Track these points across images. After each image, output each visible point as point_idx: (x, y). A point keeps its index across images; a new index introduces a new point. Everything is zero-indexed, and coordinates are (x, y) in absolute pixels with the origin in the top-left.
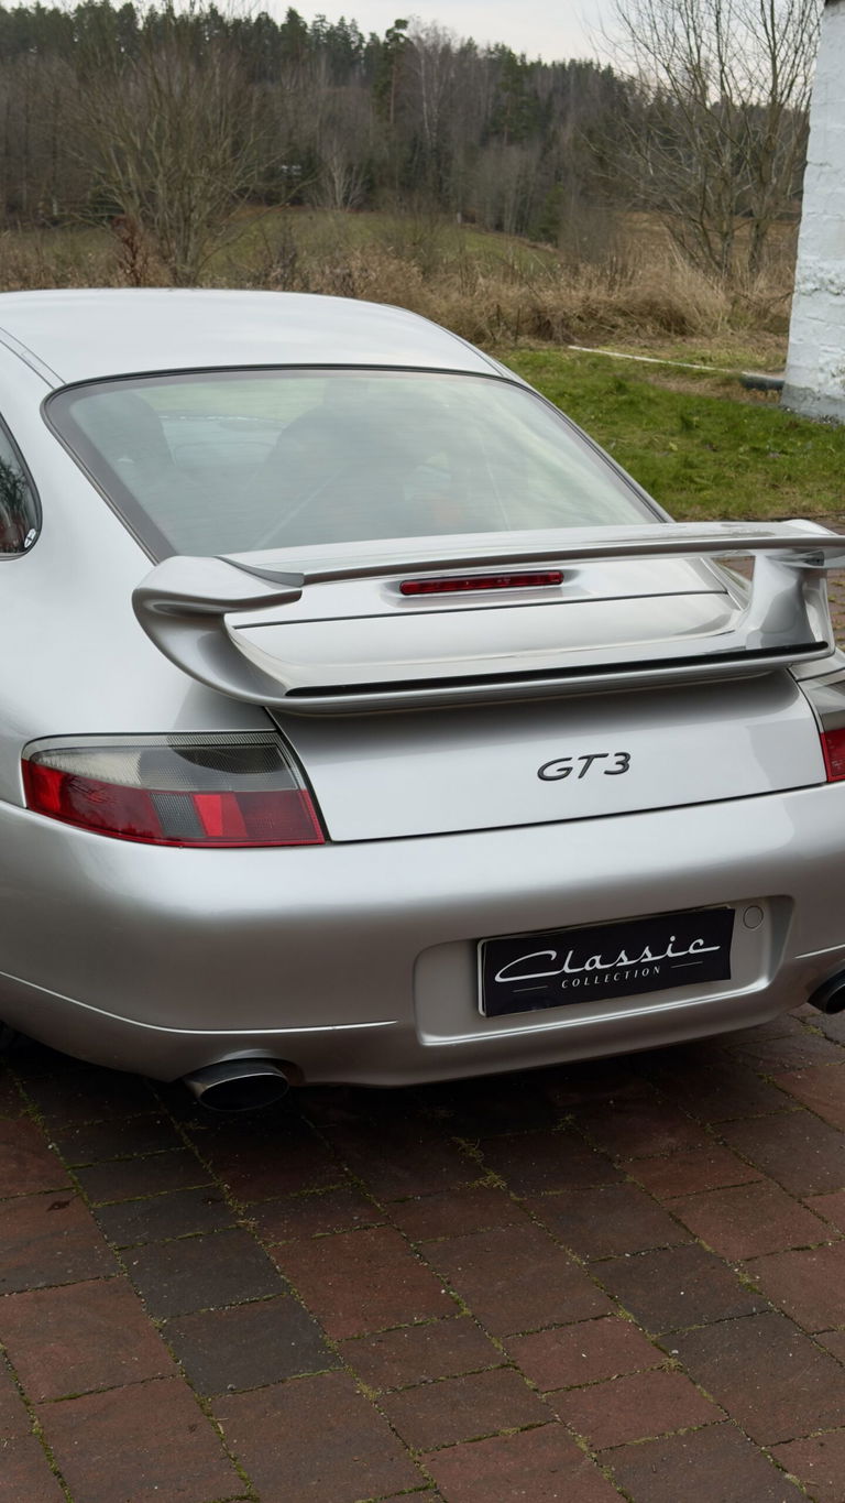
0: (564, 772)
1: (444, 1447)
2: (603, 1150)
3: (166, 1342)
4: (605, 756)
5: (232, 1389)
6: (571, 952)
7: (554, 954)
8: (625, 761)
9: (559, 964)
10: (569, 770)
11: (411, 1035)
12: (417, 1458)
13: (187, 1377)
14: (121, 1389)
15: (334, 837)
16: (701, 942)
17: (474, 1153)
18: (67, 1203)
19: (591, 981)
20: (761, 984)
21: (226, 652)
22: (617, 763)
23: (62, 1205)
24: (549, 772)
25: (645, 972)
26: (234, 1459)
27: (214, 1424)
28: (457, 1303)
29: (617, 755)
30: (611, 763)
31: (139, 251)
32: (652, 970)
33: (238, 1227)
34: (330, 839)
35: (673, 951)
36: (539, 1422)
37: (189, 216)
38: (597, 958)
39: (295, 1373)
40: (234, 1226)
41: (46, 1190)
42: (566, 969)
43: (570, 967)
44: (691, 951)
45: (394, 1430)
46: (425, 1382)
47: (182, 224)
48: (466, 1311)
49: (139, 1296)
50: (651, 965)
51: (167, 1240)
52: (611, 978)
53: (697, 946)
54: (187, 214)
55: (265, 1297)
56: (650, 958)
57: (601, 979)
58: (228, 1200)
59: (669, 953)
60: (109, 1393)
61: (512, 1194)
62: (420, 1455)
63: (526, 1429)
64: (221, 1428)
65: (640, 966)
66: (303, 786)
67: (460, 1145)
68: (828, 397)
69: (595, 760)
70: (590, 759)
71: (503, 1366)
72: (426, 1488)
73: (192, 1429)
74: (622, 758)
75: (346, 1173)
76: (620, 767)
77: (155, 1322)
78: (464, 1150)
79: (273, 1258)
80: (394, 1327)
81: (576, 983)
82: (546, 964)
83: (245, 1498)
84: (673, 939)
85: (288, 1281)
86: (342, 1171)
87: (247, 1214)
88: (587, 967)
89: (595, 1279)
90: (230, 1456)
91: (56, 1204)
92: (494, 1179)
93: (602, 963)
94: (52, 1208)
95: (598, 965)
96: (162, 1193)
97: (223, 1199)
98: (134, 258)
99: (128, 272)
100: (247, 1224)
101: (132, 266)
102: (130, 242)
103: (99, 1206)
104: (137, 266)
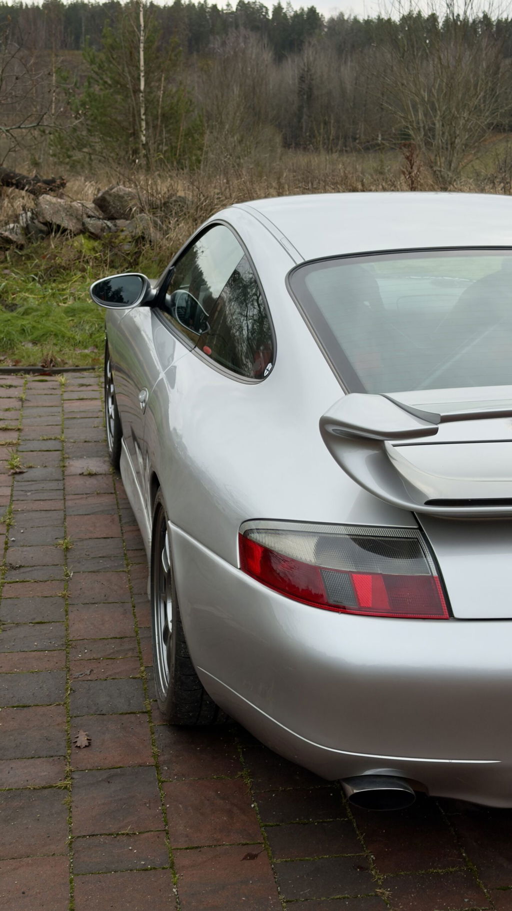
15: (457, 614)
18: (256, 856)
23: (252, 857)
31: (415, 164)
33: (376, 895)
34: (453, 616)
37: (455, 142)
40: (373, 894)
41: (244, 842)
47: (449, 147)
51: (323, 899)
54: (453, 140)
58: (372, 870)
66: (435, 574)
75: (464, 858)
86: (460, 856)
87: (385, 885)
91: (249, 855)
94: (245, 858)
96: (325, 856)
97: (367, 869)
98: (412, 168)
99: (407, 177)
100: (383, 893)
101: (410, 173)
102: (410, 158)
103: (279, 861)
104: (413, 174)
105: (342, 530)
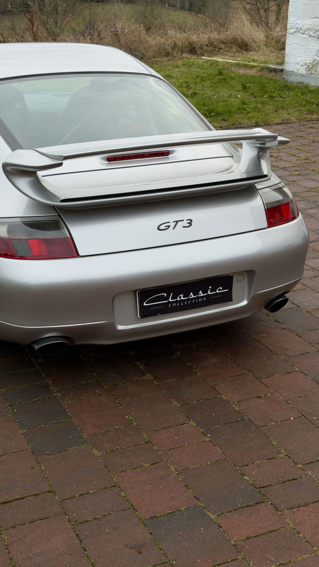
0: (167, 227)
1: (123, 471)
2: (189, 365)
3: (25, 438)
4: (183, 221)
5: (48, 454)
6: (172, 294)
7: (165, 295)
8: (190, 223)
9: (167, 298)
10: (169, 226)
11: (112, 326)
12: (113, 476)
13: (32, 450)
14: (7, 455)
15: (81, 254)
16: (221, 288)
17: (142, 367)
19: (180, 304)
20: (245, 303)
21: (39, 186)
22: (188, 223)
24: (161, 228)
25: (200, 300)
26: (47, 478)
27: (40, 466)
28: (132, 421)
29: (187, 220)
30: (185, 223)
31: (35, 24)
32: (203, 299)
33: (54, 397)
34: (79, 255)
35: (210, 292)
36: (157, 462)
38: (182, 296)
39: (71, 448)
40: (52, 396)
42: (170, 300)
43: (172, 299)
44: (217, 291)
45: (105, 466)
46: (118, 449)
47: (54, 12)
48: (135, 424)
49: (16, 422)
50: (202, 297)
51: (28, 402)
52: (187, 303)
53: (220, 290)
54: (56, 8)
55: (62, 421)
56: (202, 295)
57: (184, 303)
58: (51, 387)
59: (209, 293)
60: (3, 456)
61: (155, 382)
62: (114, 474)
63: (153, 464)
64: (43, 467)
65: (198, 298)
66: (68, 236)
67: (137, 364)
68: (300, 74)
69: (179, 222)
70: (177, 222)
71: (146, 443)
72: (115, 486)
73: (32, 468)
74: (189, 221)
75: (95, 376)
76: (189, 225)
77: (21, 431)
78: (138, 366)
79: (66, 407)
80: (108, 430)
81: (174, 305)
82: (162, 298)
83: (50, 492)
84: (210, 287)
85: (71, 415)
86: (93, 375)
87: (58, 391)
88: (178, 299)
89: (183, 411)
90: (45, 477)
92: (149, 376)
93: (184, 297)
95: (182, 298)
96: (27, 385)
97: (49, 387)
98: (33, 27)
99: (31, 32)
100: (57, 395)
101: (32, 30)
102: (31, 20)
103: (4, 390)
104: (34, 30)
105: (19, 220)
